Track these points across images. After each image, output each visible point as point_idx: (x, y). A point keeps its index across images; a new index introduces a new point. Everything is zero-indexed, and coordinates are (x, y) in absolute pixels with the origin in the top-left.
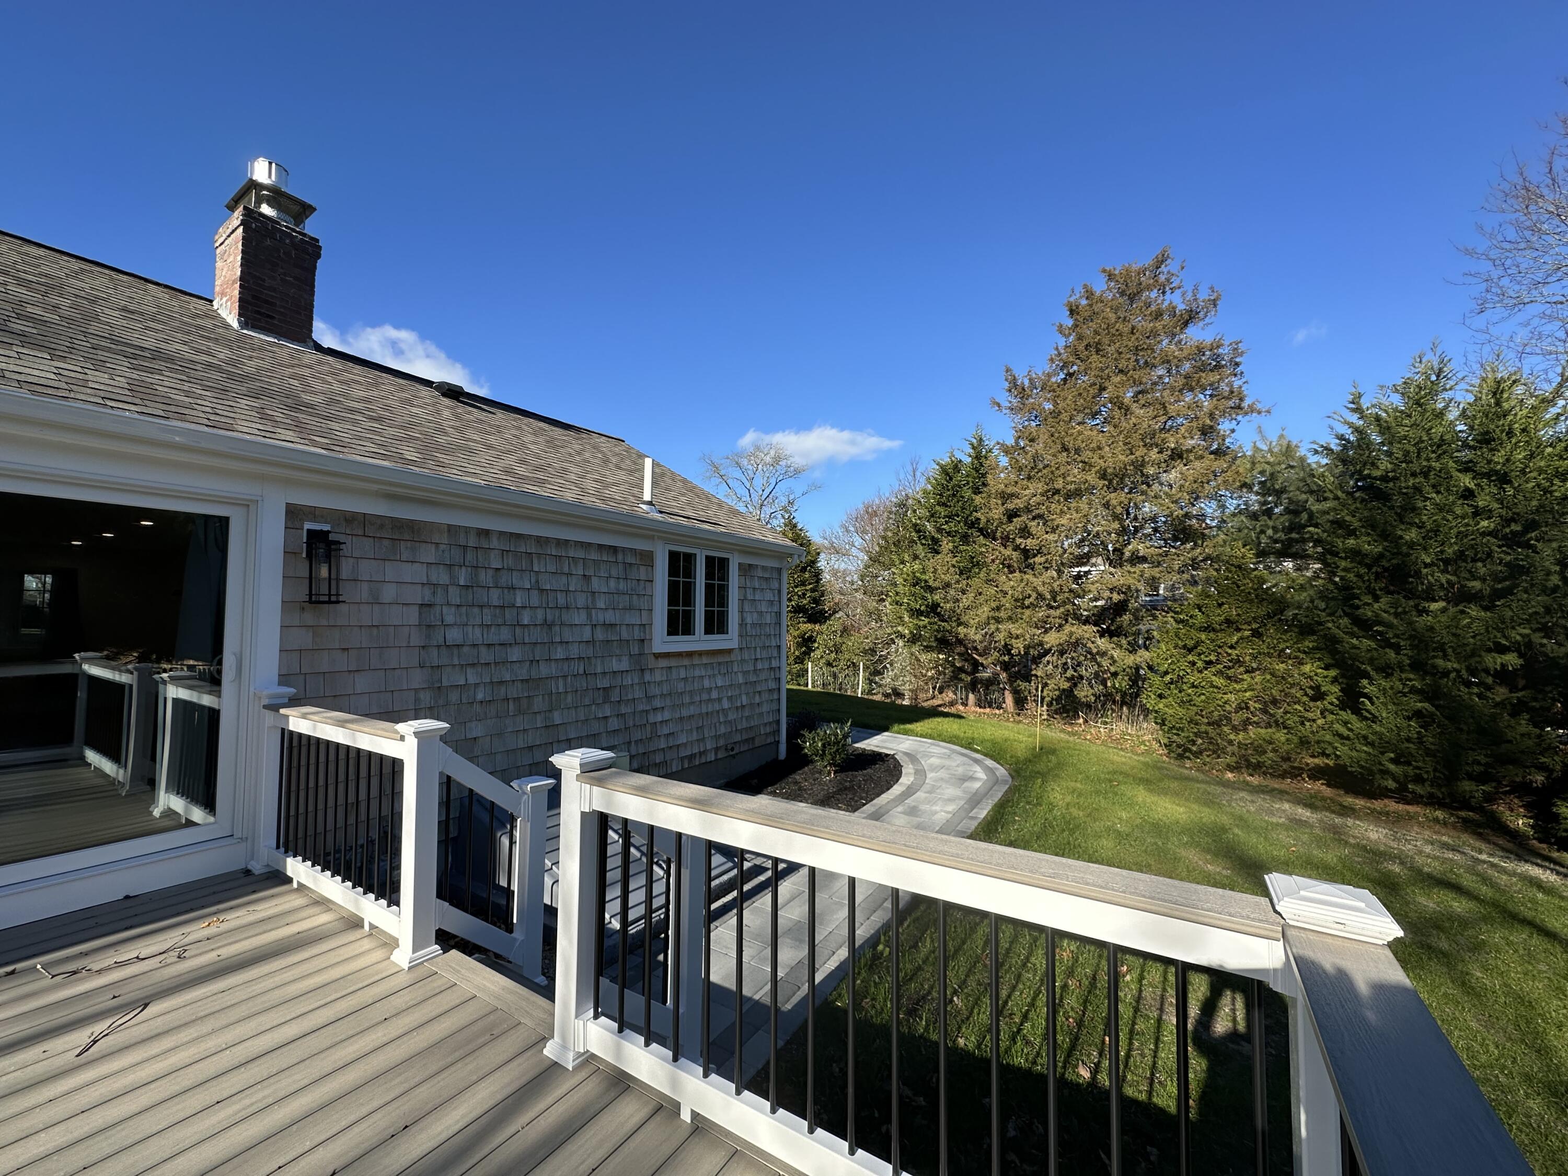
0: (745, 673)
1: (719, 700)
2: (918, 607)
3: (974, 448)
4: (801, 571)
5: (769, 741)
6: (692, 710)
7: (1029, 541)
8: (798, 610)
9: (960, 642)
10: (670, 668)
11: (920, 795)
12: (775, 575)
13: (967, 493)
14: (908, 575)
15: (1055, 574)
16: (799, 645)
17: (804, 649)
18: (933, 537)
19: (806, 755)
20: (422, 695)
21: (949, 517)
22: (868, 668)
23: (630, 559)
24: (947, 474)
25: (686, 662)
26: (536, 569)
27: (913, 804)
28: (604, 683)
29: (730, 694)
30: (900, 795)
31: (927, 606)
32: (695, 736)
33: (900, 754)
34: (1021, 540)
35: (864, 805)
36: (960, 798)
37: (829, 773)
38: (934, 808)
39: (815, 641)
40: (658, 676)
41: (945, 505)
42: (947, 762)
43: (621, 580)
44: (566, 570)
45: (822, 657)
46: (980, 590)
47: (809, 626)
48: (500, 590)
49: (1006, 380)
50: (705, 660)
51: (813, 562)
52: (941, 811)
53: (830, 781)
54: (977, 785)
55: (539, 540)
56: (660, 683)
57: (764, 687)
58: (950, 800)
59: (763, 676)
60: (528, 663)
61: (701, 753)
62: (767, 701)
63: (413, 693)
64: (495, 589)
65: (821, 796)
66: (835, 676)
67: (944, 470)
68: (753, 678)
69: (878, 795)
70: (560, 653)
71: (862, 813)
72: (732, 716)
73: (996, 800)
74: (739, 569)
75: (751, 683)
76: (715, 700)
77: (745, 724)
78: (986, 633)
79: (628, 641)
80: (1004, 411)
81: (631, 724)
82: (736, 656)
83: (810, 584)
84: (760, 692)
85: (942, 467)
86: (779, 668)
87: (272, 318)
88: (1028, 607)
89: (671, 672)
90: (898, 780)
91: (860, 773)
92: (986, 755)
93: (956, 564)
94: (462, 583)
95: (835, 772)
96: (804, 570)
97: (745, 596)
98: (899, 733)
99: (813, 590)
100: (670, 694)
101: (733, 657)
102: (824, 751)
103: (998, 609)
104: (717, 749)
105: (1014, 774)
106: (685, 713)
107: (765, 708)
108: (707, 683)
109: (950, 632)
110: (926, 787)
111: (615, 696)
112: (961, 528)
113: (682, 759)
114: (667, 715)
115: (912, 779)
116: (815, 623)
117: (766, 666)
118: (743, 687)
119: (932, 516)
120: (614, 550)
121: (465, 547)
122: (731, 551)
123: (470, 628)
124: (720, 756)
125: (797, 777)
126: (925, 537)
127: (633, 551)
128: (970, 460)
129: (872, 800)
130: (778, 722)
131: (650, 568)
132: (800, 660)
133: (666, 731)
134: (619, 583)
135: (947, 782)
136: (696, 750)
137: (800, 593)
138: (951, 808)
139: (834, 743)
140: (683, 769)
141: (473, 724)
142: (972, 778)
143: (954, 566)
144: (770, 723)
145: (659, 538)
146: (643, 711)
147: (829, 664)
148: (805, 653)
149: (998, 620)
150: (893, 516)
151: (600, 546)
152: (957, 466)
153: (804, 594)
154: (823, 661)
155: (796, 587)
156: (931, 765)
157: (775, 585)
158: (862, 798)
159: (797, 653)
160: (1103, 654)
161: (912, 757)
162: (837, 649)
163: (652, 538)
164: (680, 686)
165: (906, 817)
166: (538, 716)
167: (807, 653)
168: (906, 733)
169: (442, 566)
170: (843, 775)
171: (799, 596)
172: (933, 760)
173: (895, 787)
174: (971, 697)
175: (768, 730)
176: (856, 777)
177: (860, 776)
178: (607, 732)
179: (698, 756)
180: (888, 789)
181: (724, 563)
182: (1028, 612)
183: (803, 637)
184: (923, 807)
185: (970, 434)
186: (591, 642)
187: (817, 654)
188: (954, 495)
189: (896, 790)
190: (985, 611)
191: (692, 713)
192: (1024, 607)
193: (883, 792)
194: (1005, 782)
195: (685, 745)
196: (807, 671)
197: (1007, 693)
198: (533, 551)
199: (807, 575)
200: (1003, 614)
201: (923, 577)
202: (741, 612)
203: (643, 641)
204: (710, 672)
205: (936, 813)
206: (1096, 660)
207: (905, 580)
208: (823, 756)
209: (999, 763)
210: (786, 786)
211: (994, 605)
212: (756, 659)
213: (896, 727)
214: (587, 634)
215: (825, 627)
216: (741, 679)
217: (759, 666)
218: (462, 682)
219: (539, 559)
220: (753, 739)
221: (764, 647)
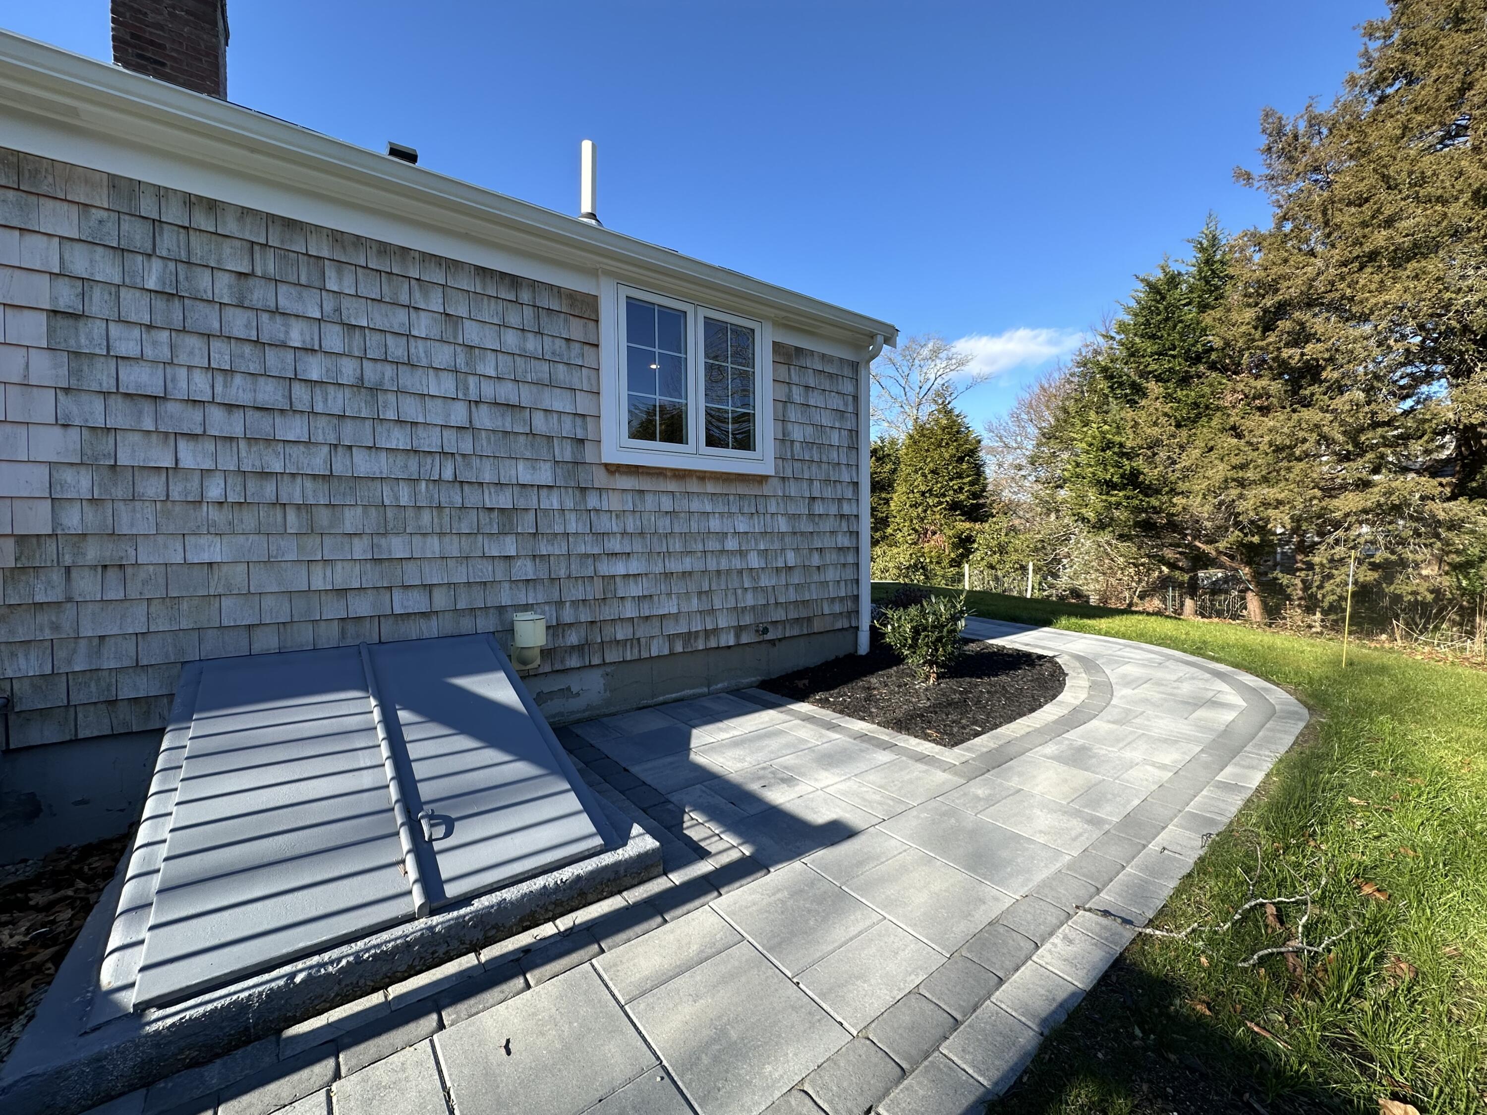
0: (793, 517)
1: (742, 553)
2: (1108, 477)
3: (1202, 250)
4: (957, 461)
5: (839, 625)
6: (687, 564)
7: (1309, 348)
8: (954, 506)
9: (1173, 526)
10: (641, 492)
11: (1098, 725)
12: (847, 372)
13: (1190, 314)
14: (1094, 438)
15: (1361, 396)
16: (955, 546)
17: (961, 551)
18: (1134, 382)
19: (889, 646)
20: (68, 475)
21: (1160, 354)
22: (1040, 569)
23: (545, 301)
24: (1158, 292)
25: (672, 486)
26: (332, 285)
27: (1081, 742)
28: (504, 500)
29: (762, 548)
30: (1055, 722)
31: (1122, 476)
32: (695, 604)
33: (1066, 657)
34: (1291, 351)
35: (977, 734)
36: (1189, 740)
37: (927, 678)
38: (1128, 754)
39: (974, 541)
40: (614, 502)
41: (1153, 337)
42: (1159, 674)
43: (530, 336)
44: (404, 298)
45: (982, 559)
46: (1212, 443)
47: (968, 525)
48: (251, 314)
49: (1264, 131)
50: (710, 488)
51: (972, 452)
52: (1145, 762)
53: (926, 689)
54: (1229, 716)
55: (336, 237)
56: (620, 514)
57: (828, 542)
58: (1170, 741)
59: (827, 525)
60: (326, 449)
61: (707, 633)
62: (835, 565)
63: (46, 470)
64: (238, 311)
65: (899, 714)
66: (997, 579)
67: (1153, 288)
68: (805, 526)
69: (1011, 719)
70: (398, 439)
71: (968, 750)
72: (765, 581)
73: (1283, 750)
74: (775, 351)
75: (802, 533)
76: (732, 552)
77: (792, 596)
78: (1221, 503)
79: (550, 438)
80: (1256, 184)
81: (563, 573)
82: (773, 488)
83: (968, 476)
84: (821, 550)
85: (1149, 284)
86: (857, 516)
87: (163, 65)
88: (1299, 459)
89: (643, 501)
90: (1054, 697)
91: (986, 680)
92: (1236, 666)
93: (1170, 412)
94: (151, 284)
95: (939, 677)
96: (961, 460)
97: (789, 395)
98: (1068, 629)
99: (972, 483)
100: (642, 534)
101: (767, 490)
102: (915, 639)
103: (1243, 467)
104: (739, 629)
105: (1311, 702)
106: (674, 566)
107: (831, 575)
108: (715, 524)
109: (1157, 511)
110: (1110, 713)
111: (526, 524)
112: (1180, 365)
113: (671, 638)
114: (635, 567)
115: (1083, 695)
116: (975, 521)
117: (833, 510)
118: (788, 540)
119: (1132, 355)
120: (515, 281)
121: (156, 223)
122: (760, 318)
123: (183, 373)
124: (745, 639)
125: (874, 680)
126: (1121, 385)
127: (556, 291)
128: (1194, 270)
129: (996, 726)
130: (856, 598)
131: (591, 324)
132: (957, 563)
133: (635, 590)
134: (525, 339)
135: (1155, 705)
136: (696, 626)
137: (956, 487)
138: (1170, 757)
139: (934, 627)
140: (672, 654)
141: (203, 541)
142: (1214, 703)
143: (1166, 414)
144: (842, 599)
145: (609, 274)
146: (587, 556)
147: (992, 567)
148: (962, 555)
149: (1242, 483)
150: (1076, 380)
151: (482, 272)
152: (1173, 281)
153: (961, 489)
154: (984, 563)
155: (951, 480)
156: (1124, 676)
157: (848, 387)
158: (975, 723)
159: (953, 555)
160: (1454, 525)
161: (1087, 663)
162: (1002, 549)
163: (593, 273)
164: (664, 525)
165: (1062, 768)
166: (356, 541)
167: (966, 555)
168: (1081, 629)
169: (100, 250)
170: (953, 683)
171: (955, 491)
172: (1128, 669)
173: (1047, 708)
174: (1189, 603)
175: (837, 608)
176: (976, 685)
177: (983, 685)
178: (511, 581)
179: (702, 635)
180: (1033, 710)
181: (745, 337)
182: (1299, 466)
183: (959, 537)
184: (1101, 750)
185: (1199, 231)
186: (469, 428)
187: (976, 556)
188: (1167, 319)
189: (1049, 713)
190: (1219, 471)
191: (688, 568)
192: (1291, 457)
193: (1021, 715)
194: (1291, 715)
195: (676, 616)
196: (963, 575)
197: (1250, 596)
198: (325, 254)
199: (965, 466)
200: (1250, 474)
201: (1117, 439)
202: (782, 420)
203: (582, 441)
204: (721, 508)
205: (1132, 765)
206: (1437, 536)
207: (1091, 445)
208: (914, 647)
209: (1268, 680)
210: (849, 693)
211: (1235, 461)
212: (813, 499)
213: (1064, 621)
214: (459, 414)
215: (986, 525)
216: (783, 525)
217: (819, 508)
218: (169, 463)
219: (339, 272)
220: (809, 619)
221: (827, 481)
